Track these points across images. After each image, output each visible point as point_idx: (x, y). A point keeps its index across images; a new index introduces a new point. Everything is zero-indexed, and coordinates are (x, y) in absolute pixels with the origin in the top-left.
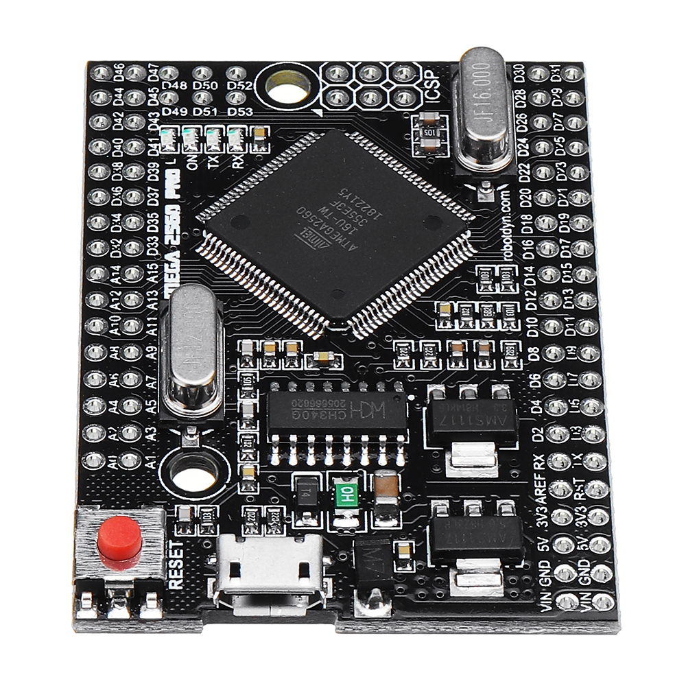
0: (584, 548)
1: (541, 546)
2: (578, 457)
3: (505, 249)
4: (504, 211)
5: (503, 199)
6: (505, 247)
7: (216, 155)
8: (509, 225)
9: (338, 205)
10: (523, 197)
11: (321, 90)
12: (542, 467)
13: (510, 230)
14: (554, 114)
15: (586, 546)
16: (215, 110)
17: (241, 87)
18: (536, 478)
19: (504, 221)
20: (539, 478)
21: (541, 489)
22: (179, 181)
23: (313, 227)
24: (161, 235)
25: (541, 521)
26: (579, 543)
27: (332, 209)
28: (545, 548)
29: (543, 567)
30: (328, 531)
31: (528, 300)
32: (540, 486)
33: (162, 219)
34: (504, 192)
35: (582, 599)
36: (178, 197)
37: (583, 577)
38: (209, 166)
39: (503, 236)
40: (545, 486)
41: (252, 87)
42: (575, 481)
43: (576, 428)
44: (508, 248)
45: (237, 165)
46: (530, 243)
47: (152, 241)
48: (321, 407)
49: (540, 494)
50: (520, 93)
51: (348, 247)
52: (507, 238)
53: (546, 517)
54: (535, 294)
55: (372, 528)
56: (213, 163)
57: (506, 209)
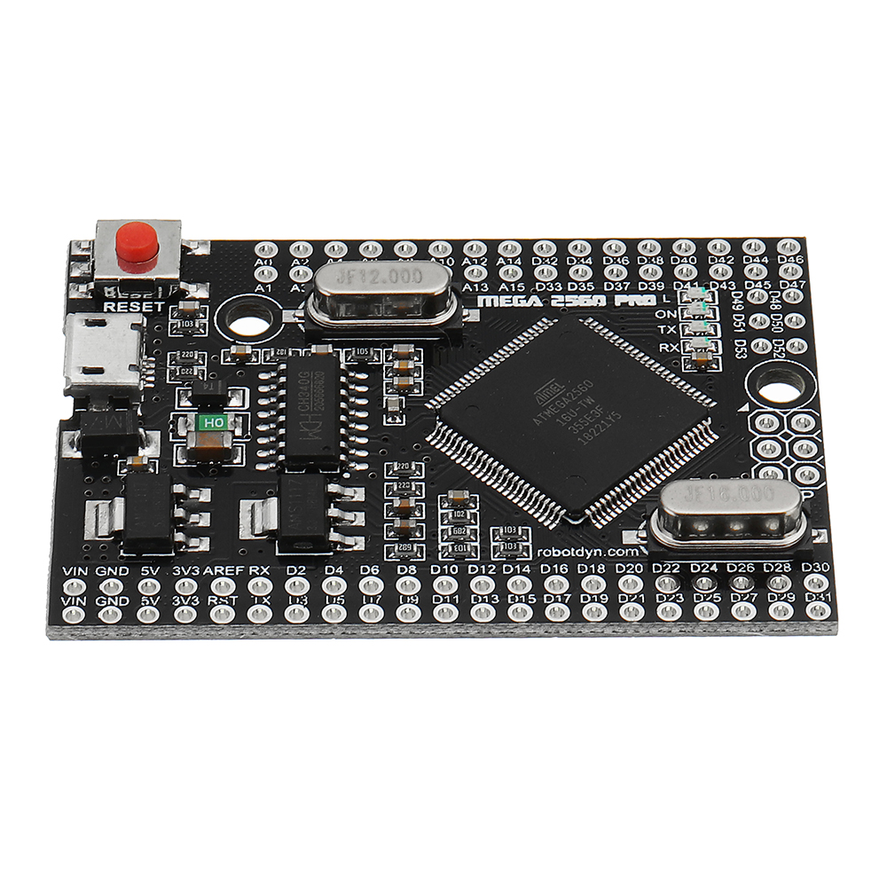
0: (145, 602)
1: (149, 569)
2: (266, 601)
3: (554, 551)
4: (609, 551)
5: (627, 551)
6: (559, 551)
7: (678, 332)
8: (589, 555)
9: (598, 411)
10: (630, 567)
11: (777, 411)
12: (253, 573)
13: (582, 555)
14: (756, 595)
15: (148, 603)
16: (742, 330)
17: (777, 349)
18: (237, 568)
19: (595, 551)
20: (238, 571)
21: (224, 571)
22: (638, 304)
23: (566, 392)
24: (565, 292)
25: (181, 570)
26: (151, 598)
27: (592, 407)
28: (145, 572)
29: (121, 570)
30: (172, 413)
31: (483, 567)
32: (227, 571)
33: (586, 293)
34: (637, 551)
35: (78, 599)
36: (617, 304)
37: (107, 600)
38: (662, 327)
39: (573, 550)
40: (227, 574)
41: (777, 357)
42: (234, 597)
43: (306, 600)
44: (557, 553)
45: (663, 347)
46: (564, 570)
47: (555, 287)
48: (314, 393)
49: (216, 571)
50: (785, 567)
51: (539, 418)
52: (571, 553)
53: (186, 574)
54: (490, 573)
55: (175, 445)
56: (666, 330)
57: (612, 553)
